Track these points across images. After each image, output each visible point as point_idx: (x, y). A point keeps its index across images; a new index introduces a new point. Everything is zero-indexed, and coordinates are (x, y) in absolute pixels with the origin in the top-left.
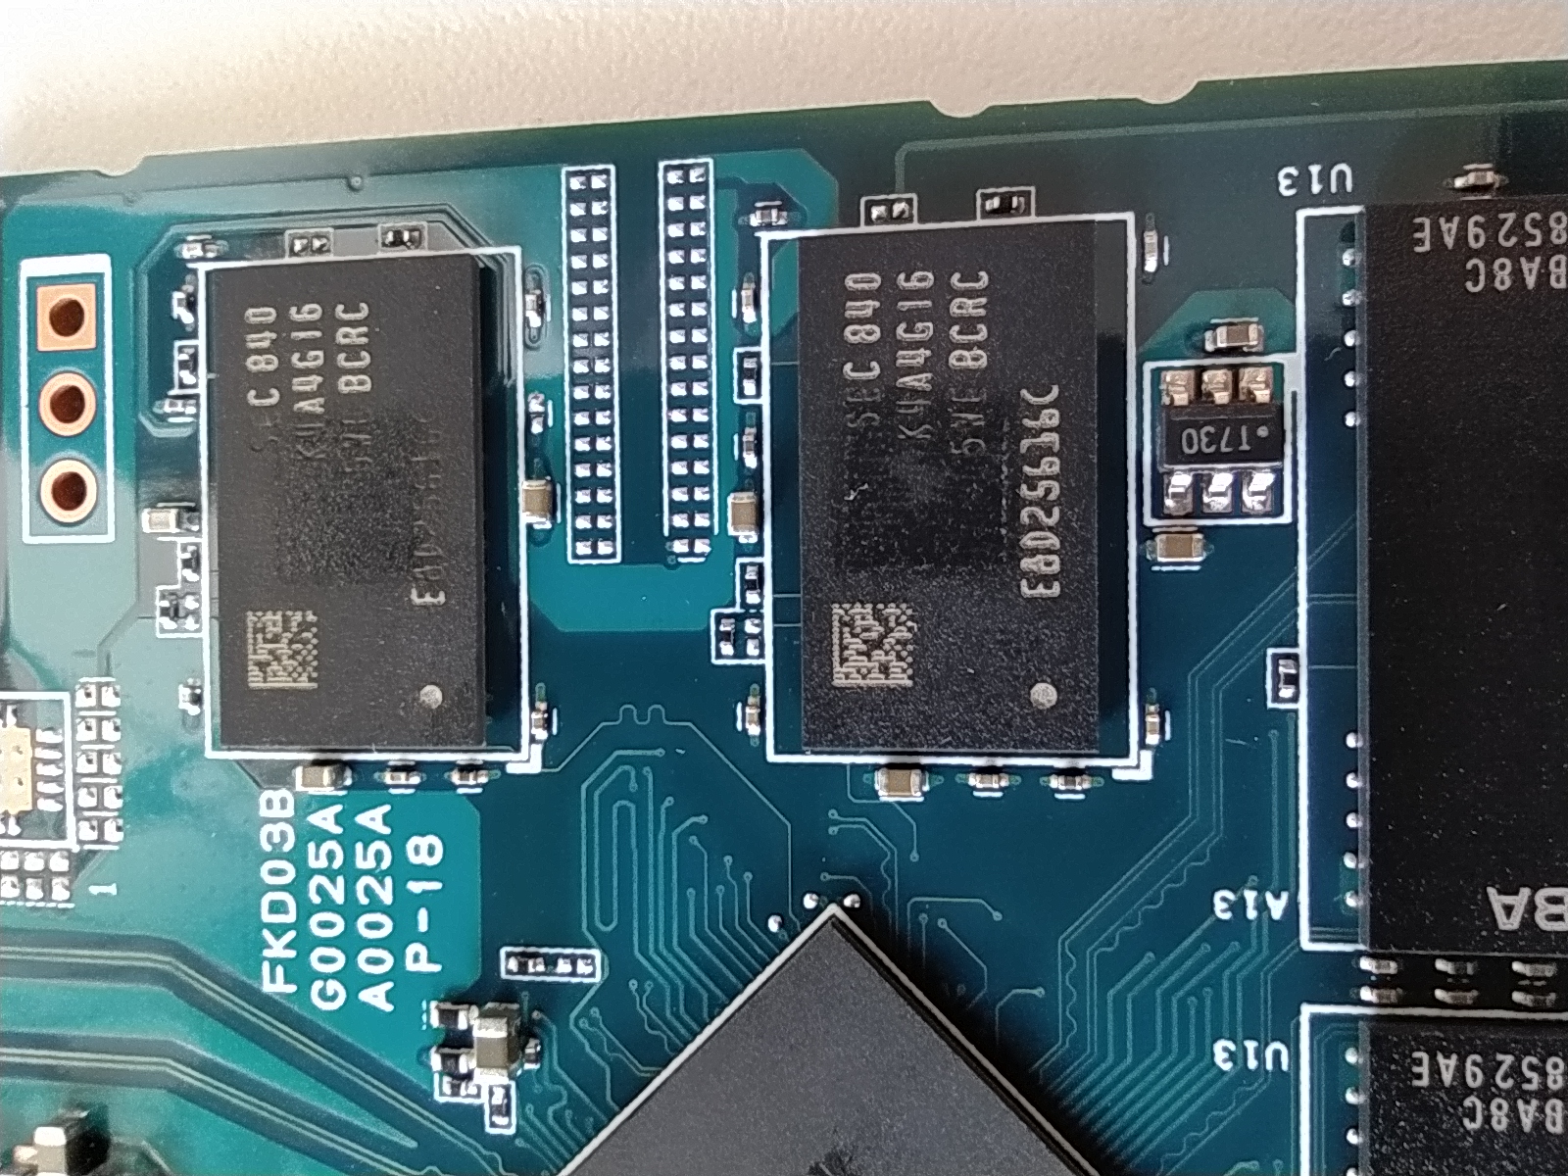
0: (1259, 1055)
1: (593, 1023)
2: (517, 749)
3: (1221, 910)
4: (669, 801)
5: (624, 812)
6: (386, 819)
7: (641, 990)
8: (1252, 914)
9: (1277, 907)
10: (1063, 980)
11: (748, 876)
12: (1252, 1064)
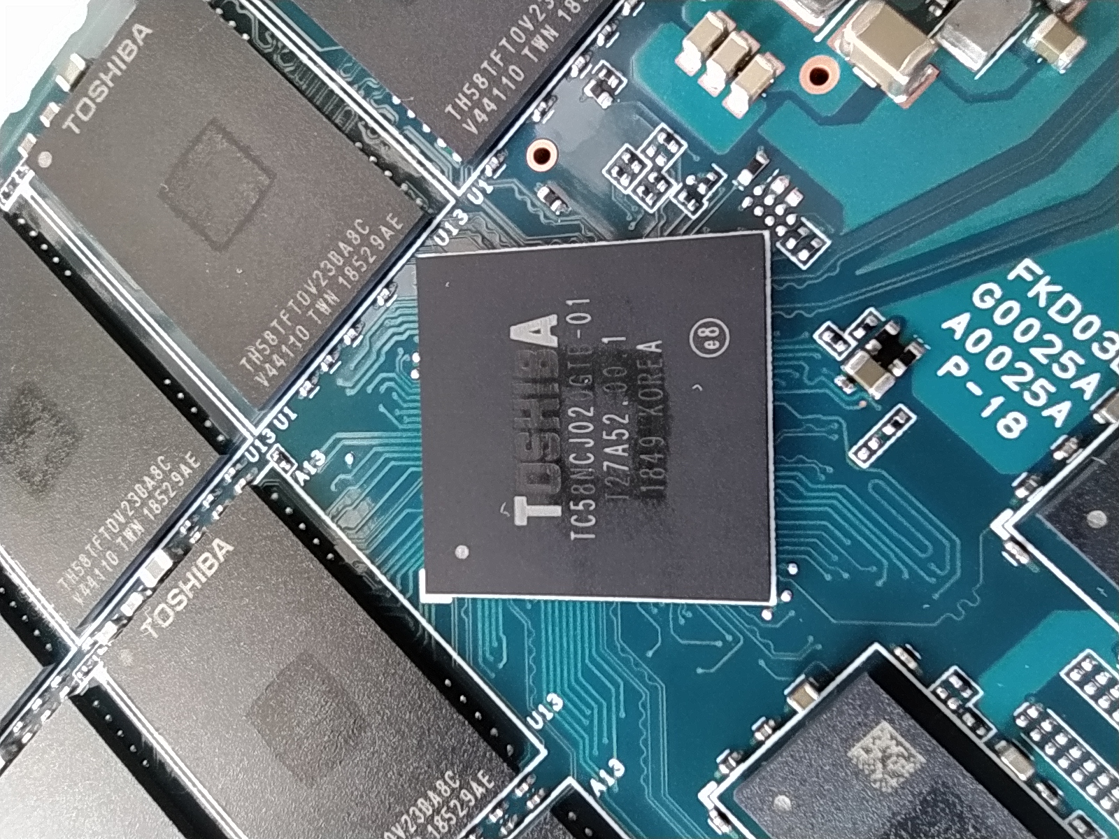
0: (543, 716)
3: (614, 763)
4: (906, 576)
5: (923, 549)
6: (1052, 419)
7: (824, 472)
8: (603, 774)
9: (597, 787)
10: (646, 670)
11: (828, 577)
12: (541, 708)
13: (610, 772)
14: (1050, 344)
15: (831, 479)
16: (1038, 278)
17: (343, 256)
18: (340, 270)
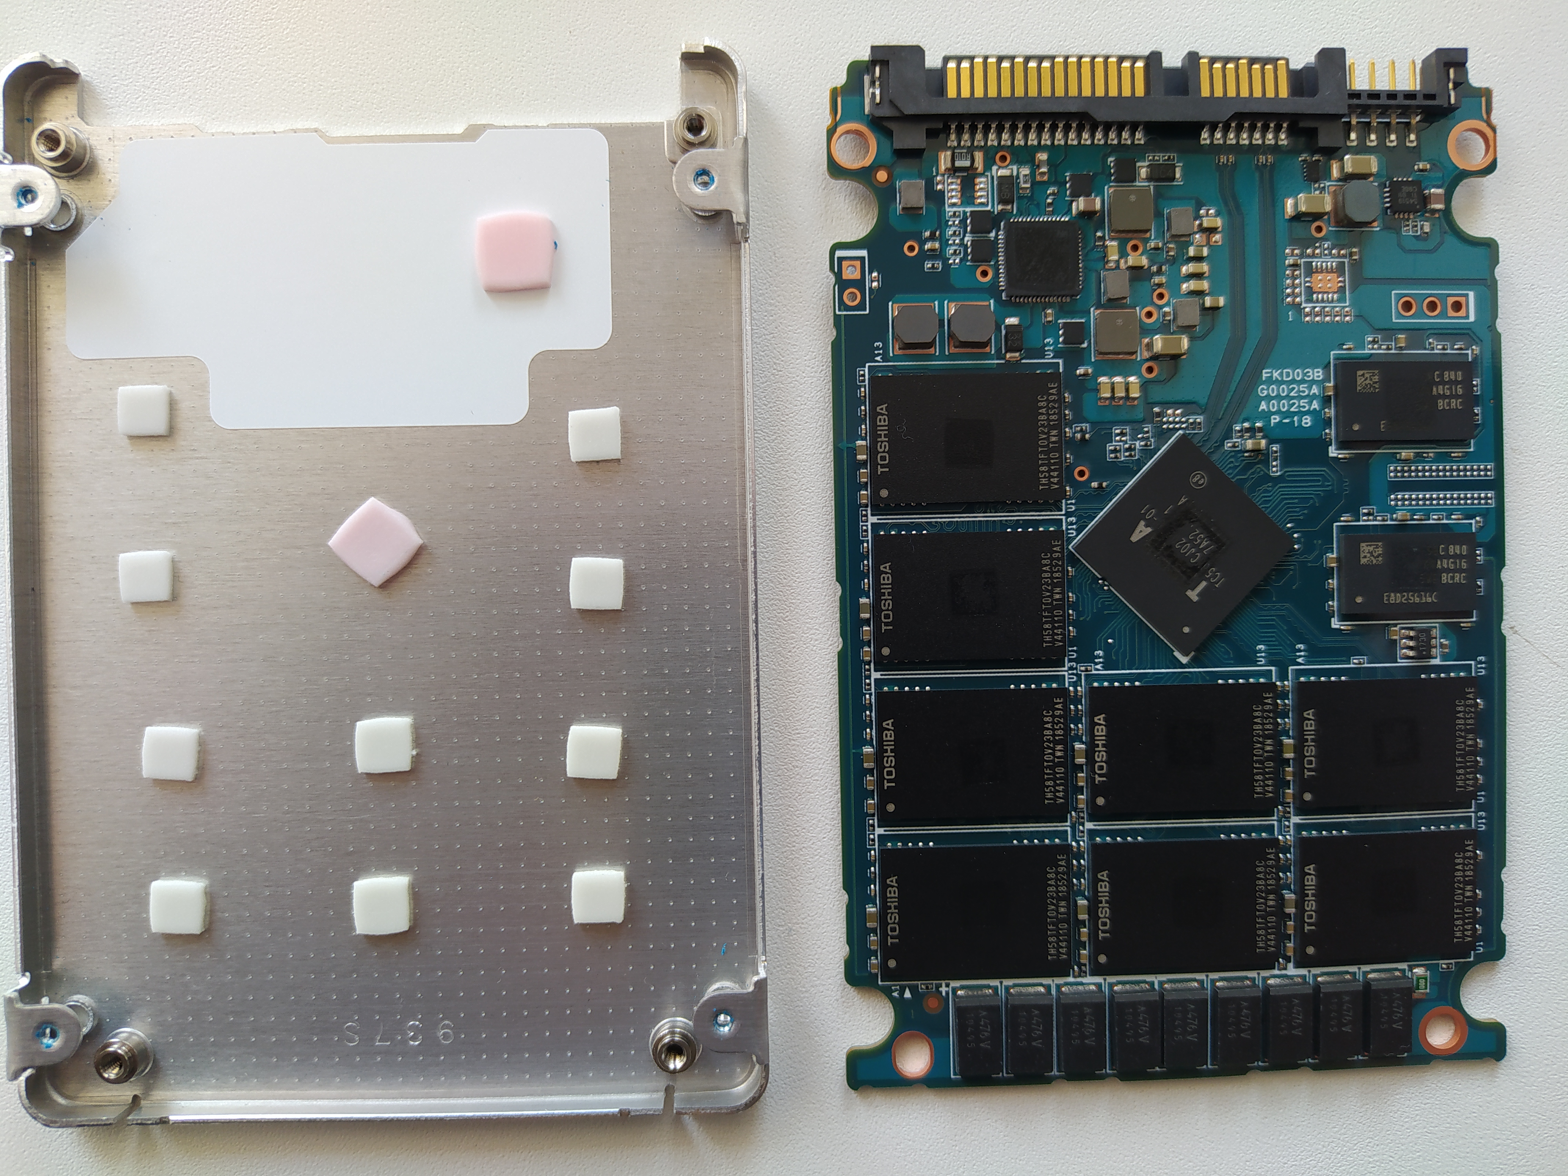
0: (1261, 657)
1: (1259, 473)
2: (1336, 449)
3: (1299, 646)
4: (1322, 494)
5: (1318, 481)
6: (1315, 409)
7: (1268, 487)
8: (1298, 654)
9: (1300, 660)
10: (1278, 605)
11: (1301, 517)
12: (1258, 655)
13: (1300, 651)
14: (1294, 388)
15: (1273, 487)
16: (1272, 372)
17: (1048, 572)
18: (1052, 578)
